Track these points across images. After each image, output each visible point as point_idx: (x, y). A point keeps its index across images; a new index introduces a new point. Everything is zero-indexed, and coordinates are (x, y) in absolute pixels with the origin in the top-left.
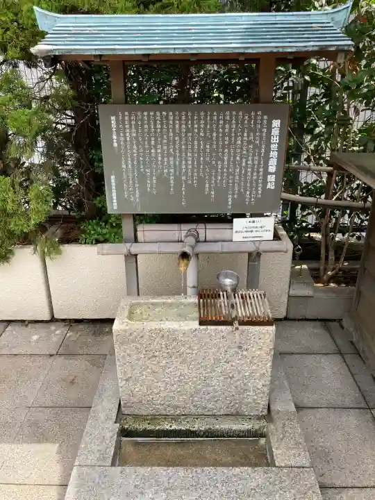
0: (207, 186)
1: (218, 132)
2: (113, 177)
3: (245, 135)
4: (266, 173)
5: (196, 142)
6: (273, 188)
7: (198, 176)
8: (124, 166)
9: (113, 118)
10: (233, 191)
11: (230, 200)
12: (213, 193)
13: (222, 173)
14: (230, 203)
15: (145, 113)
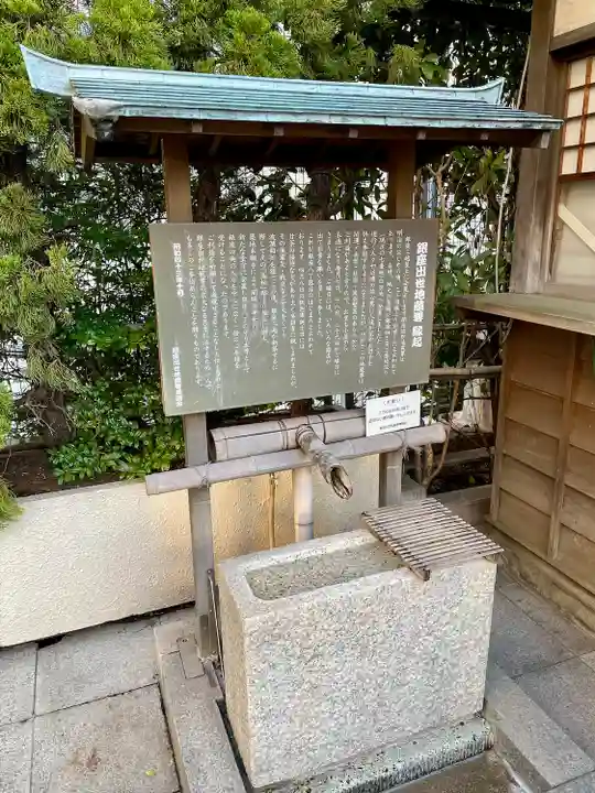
0: (328, 350)
1: (343, 265)
2: (176, 350)
3: (382, 266)
4: (411, 323)
5: (311, 282)
6: (420, 345)
7: (315, 336)
8: (195, 329)
9: (177, 246)
10: (367, 356)
11: (362, 370)
12: (337, 361)
13: (350, 328)
14: (362, 375)
15: (232, 237)
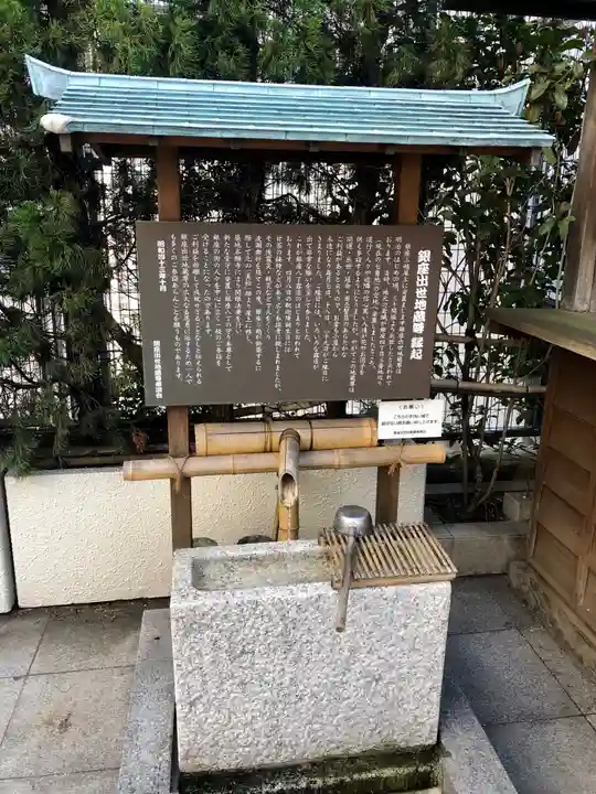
0: (316, 355)
2: (157, 343)
4: (410, 334)
5: (299, 286)
6: (419, 358)
7: (302, 340)
8: (177, 325)
9: (161, 243)
10: (358, 364)
11: (352, 378)
12: (325, 367)
13: (341, 334)
14: (353, 384)
15: (216, 237)
